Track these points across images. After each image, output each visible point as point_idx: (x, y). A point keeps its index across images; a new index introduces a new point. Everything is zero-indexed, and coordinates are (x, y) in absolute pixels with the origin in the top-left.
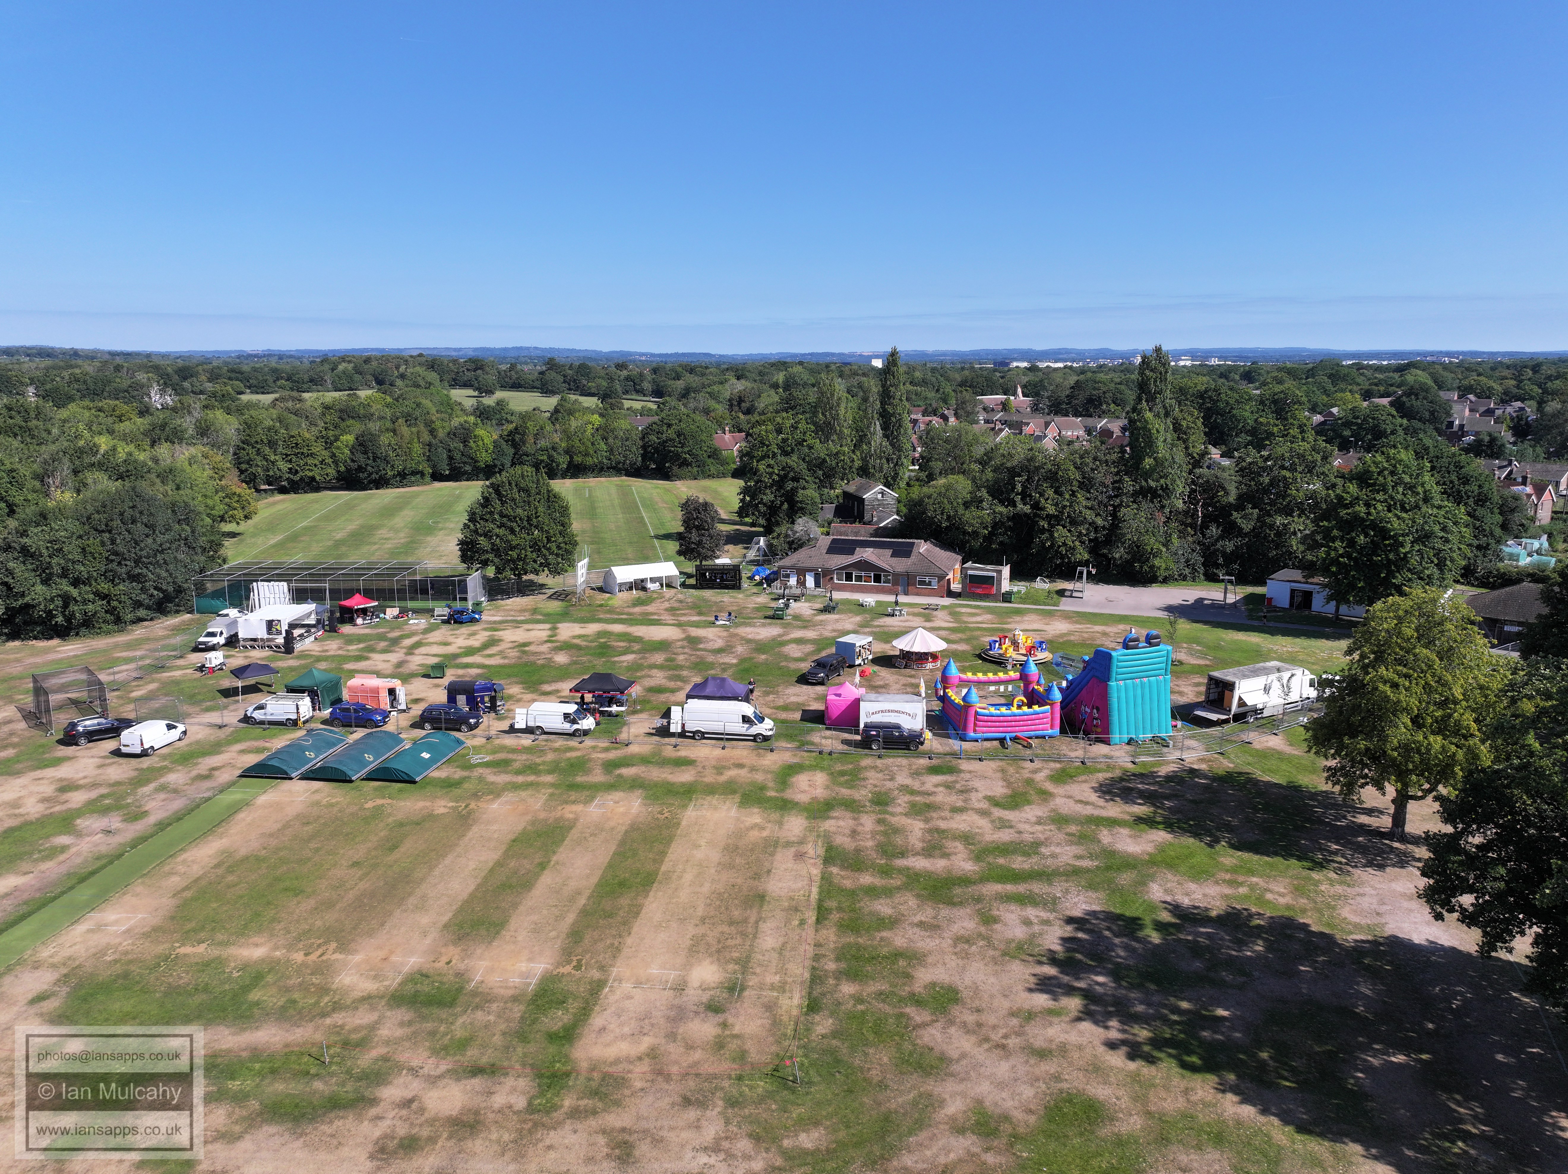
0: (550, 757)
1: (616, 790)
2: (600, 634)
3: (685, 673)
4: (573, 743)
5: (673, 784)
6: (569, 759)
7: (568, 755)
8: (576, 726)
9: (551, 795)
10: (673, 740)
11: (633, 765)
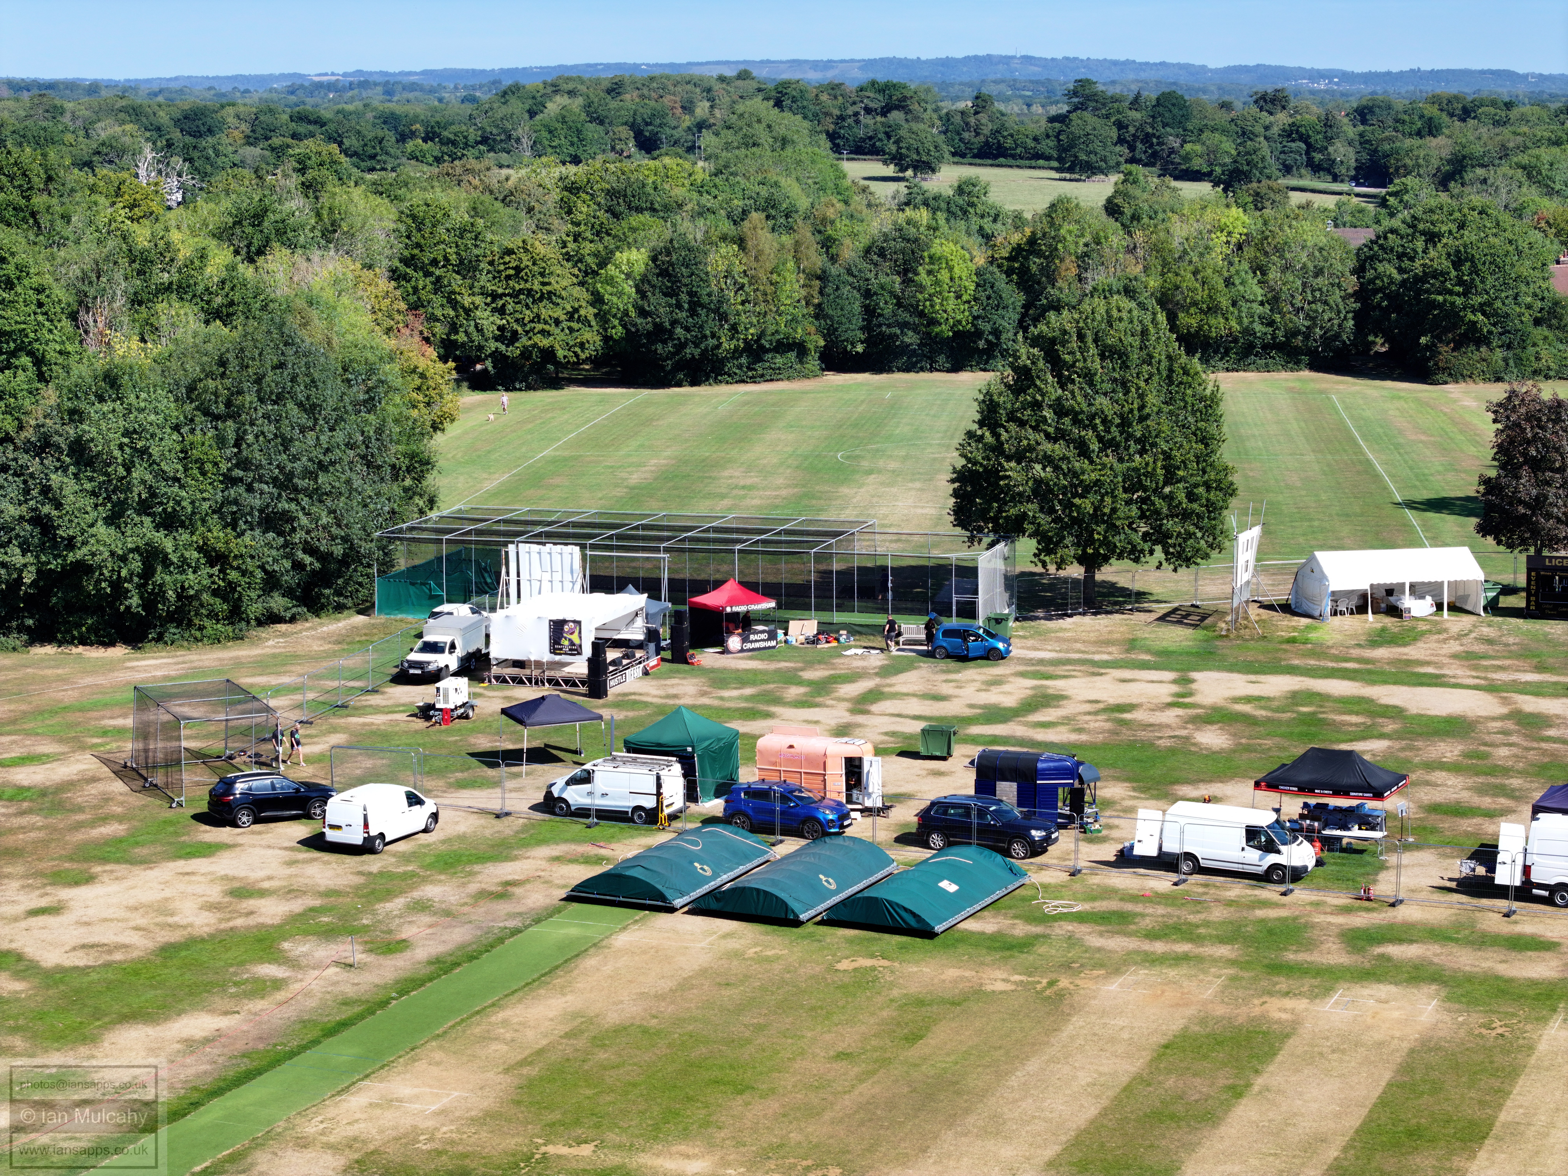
0: (1218, 914)
1: (1379, 981)
2: (1296, 697)
3: (1515, 782)
4: (1270, 892)
5: (1510, 980)
6: (1262, 921)
7: (1260, 913)
8: (1272, 859)
9: (1233, 979)
10: (1502, 904)
11: (1411, 942)
